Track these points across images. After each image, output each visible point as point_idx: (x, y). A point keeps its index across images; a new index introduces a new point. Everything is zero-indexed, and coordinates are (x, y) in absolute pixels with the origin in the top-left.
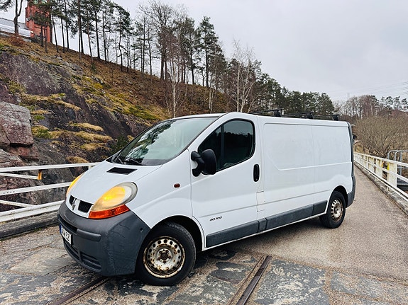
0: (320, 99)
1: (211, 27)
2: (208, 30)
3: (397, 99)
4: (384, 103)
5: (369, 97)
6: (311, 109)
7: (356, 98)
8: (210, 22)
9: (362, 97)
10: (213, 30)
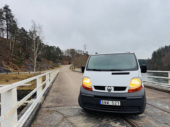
0: (56, 49)
1: (9, 10)
2: (8, 12)
3: (81, 51)
4: (77, 52)
5: (73, 49)
6: (54, 52)
7: (69, 50)
8: (9, 8)
9: (71, 49)
10: (10, 12)
